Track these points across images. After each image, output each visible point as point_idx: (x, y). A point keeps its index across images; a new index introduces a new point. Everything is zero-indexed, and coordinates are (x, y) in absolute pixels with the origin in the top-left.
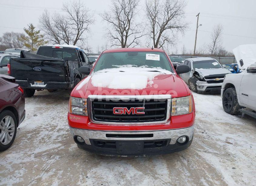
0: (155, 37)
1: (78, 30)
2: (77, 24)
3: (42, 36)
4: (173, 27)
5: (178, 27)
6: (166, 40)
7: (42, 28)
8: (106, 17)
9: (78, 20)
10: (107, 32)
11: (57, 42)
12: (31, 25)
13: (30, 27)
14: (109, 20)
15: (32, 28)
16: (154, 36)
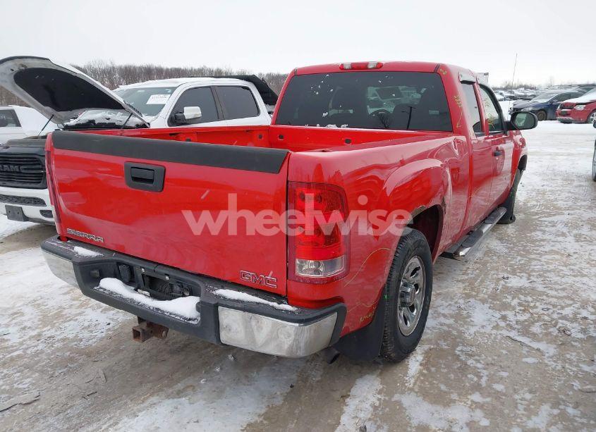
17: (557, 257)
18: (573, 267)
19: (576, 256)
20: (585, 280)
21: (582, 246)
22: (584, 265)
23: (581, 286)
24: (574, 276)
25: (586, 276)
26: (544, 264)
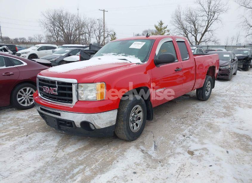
1: (208, 21)
2: (207, 15)
3: (168, 31)
7: (174, 23)
8: (244, 3)
9: (209, 12)
10: (243, 19)
11: (185, 35)
12: (161, 21)
13: (159, 23)
14: (247, 6)
15: (161, 24)
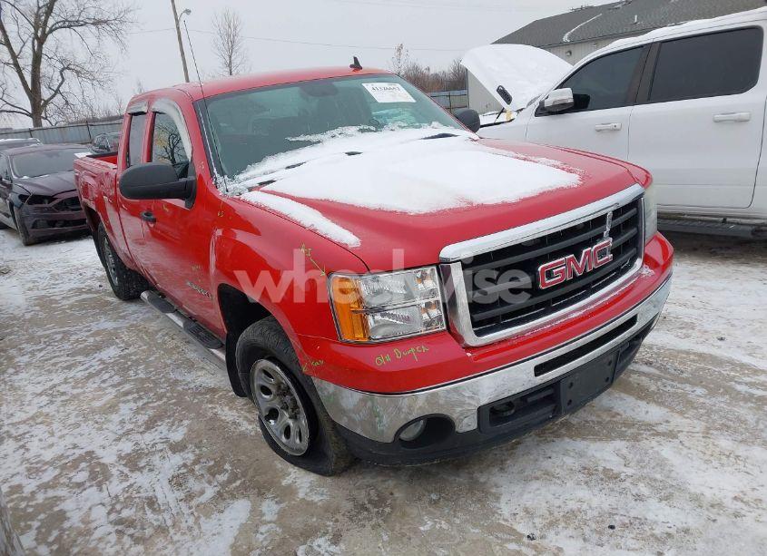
0: (21, 62)
4: (78, 23)
5: (97, 23)
6: (68, 68)
16: (14, 57)
17: (97, 404)
18: (64, 398)
19: (72, 420)
20: (39, 389)
21: (75, 446)
22: (51, 409)
23: (40, 378)
24: (55, 386)
25: (41, 394)
26: (103, 385)
